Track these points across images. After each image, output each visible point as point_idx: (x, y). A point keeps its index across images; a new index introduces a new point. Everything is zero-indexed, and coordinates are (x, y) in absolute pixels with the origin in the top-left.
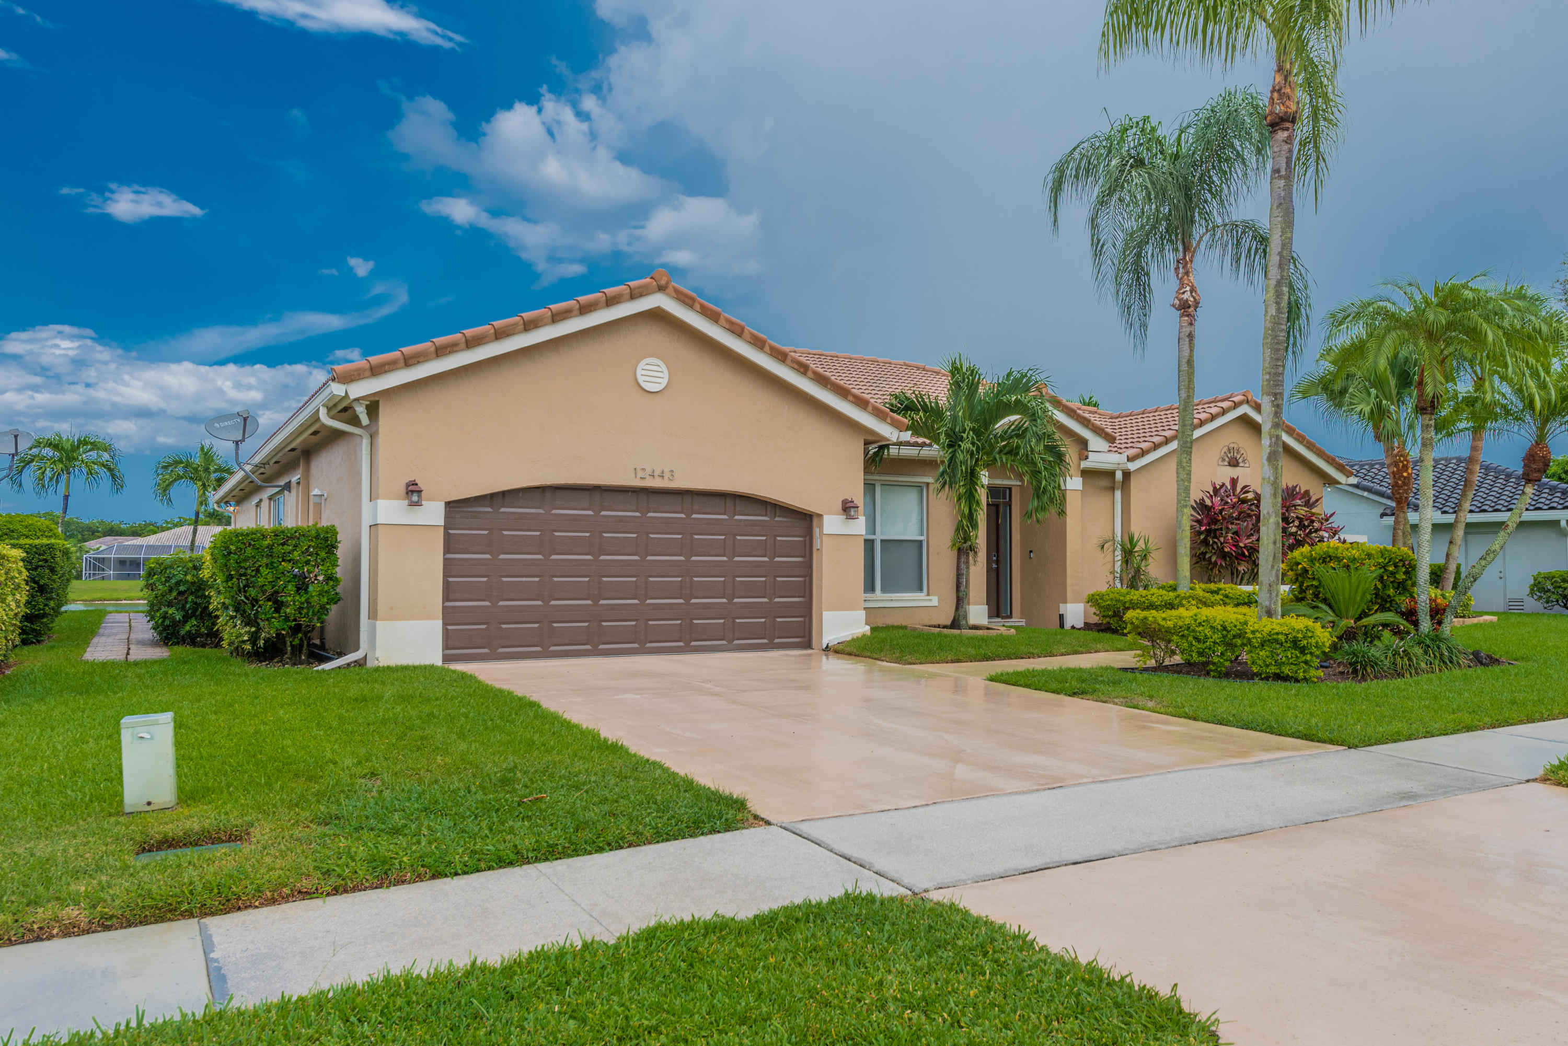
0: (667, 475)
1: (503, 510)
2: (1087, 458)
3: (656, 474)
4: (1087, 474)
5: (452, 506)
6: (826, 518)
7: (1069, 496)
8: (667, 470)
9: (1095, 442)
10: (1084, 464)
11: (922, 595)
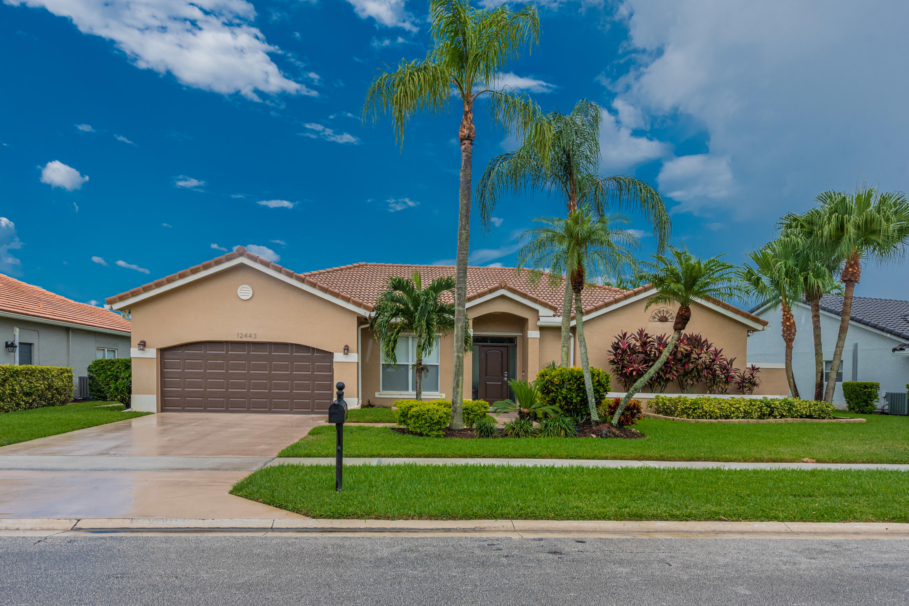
0: (253, 336)
1: (186, 351)
2: (539, 320)
3: (248, 335)
4: (542, 329)
5: (163, 351)
6: (335, 354)
7: (530, 341)
8: (253, 334)
9: (543, 311)
10: (539, 323)
11: (437, 393)
